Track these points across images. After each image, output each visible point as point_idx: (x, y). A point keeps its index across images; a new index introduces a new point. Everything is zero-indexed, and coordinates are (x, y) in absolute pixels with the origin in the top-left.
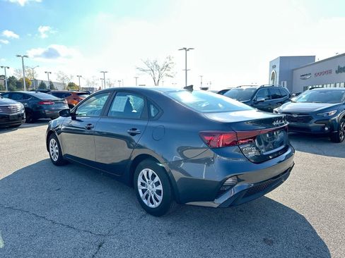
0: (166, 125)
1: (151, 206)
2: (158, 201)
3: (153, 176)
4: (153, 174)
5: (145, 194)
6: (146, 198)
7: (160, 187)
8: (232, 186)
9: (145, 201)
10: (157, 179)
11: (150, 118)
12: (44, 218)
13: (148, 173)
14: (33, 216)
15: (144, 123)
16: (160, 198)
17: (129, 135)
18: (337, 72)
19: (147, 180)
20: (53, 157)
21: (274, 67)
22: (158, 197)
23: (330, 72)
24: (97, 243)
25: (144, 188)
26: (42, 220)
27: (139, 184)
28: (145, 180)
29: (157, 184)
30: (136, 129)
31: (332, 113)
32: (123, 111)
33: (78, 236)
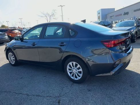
0: (81, 39)
1: (76, 79)
2: (79, 76)
3: (76, 65)
4: (76, 64)
5: (72, 74)
6: (73, 76)
7: (81, 70)
8: (118, 65)
9: (72, 77)
10: (79, 66)
11: (70, 37)
12: (21, 93)
13: (73, 64)
14: (14, 94)
15: (68, 39)
16: (81, 75)
17: (59, 47)
18: (124, 15)
19: (73, 67)
20: (11, 62)
21: (99, 13)
22: (79, 74)
23: (121, 15)
24: (57, 101)
25: (71, 71)
26: (20, 95)
27: (68, 70)
28: (71, 68)
29: (79, 68)
30: (63, 43)
31: (132, 31)
32: (53, 34)
33: (45, 99)
